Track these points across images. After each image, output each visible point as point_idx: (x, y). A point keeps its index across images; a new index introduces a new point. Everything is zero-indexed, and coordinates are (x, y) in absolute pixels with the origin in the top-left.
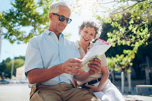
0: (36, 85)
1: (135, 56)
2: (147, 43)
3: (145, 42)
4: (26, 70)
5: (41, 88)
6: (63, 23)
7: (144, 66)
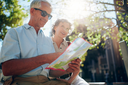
0: (12, 77)
1: (86, 59)
2: (98, 48)
3: (97, 46)
4: (2, 60)
5: (18, 80)
6: (45, 18)
7: (91, 68)
